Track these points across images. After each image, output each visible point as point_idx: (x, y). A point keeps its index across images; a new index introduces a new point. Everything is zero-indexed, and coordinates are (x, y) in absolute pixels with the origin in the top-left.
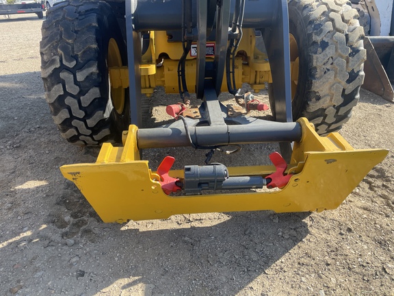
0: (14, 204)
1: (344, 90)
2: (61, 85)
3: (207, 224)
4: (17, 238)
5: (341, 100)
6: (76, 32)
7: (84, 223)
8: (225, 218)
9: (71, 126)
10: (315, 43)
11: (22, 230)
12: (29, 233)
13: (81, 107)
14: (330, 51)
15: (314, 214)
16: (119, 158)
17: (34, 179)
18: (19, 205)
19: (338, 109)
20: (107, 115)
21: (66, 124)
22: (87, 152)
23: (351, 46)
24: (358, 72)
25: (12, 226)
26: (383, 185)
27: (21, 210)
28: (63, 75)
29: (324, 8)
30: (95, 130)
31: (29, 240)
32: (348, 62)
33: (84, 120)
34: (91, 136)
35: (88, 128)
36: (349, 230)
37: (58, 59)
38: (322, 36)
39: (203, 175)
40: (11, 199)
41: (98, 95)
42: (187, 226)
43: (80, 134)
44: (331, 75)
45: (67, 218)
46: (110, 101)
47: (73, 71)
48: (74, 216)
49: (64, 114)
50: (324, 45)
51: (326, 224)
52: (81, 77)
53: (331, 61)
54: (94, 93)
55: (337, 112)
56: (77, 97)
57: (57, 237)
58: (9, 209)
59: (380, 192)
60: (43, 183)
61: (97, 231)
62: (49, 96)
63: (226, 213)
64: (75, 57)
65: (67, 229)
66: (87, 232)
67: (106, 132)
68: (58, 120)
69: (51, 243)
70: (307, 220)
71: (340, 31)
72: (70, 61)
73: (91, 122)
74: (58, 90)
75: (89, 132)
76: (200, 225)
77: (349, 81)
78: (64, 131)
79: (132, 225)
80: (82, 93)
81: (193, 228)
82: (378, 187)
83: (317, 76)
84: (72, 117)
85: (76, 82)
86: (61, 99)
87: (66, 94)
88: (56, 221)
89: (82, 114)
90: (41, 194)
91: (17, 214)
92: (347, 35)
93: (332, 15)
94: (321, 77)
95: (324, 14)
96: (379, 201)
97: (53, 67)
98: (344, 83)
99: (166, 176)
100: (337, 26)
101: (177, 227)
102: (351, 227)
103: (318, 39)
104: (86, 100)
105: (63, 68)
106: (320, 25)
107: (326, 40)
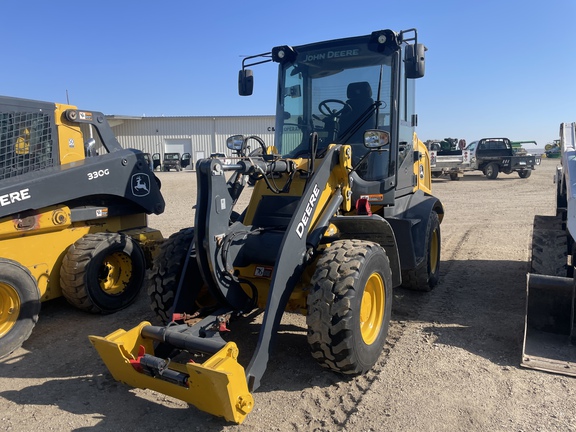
1: (330, 330)
2: (155, 286)
4: (85, 377)
8: (185, 407)
9: (159, 314)
10: (311, 285)
11: (91, 373)
12: (91, 376)
14: (318, 294)
23: (337, 294)
28: (157, 280)
31: (87, 379)
37: (158, 268)
38: (316, 280)
42: (160, 403)
47: (162, 278)
49: (155, 305)
50: (317, 288)
52: (165, 282)
54: (170, 294)
55: (331, 350)
64: (166, 269)
68: (152, 308)
69: (94, 385)
71: (331, 279)
72: (163, 271)
74: (153, 288)
77: (333, 323)
79: (136, 390)
80: (164, 293)
85: (162, 285)
86: (153, 295)
87: (157, 292)
92: (335, 283)
93: (333, 263)
94: (311, 314)
97: (154, 274)
98: (329, 324)
100: (331, 274)
103: (314, 282)
104: (166, 297)
105: (158, 275)
106: (321, 271)
107: (319, 284)
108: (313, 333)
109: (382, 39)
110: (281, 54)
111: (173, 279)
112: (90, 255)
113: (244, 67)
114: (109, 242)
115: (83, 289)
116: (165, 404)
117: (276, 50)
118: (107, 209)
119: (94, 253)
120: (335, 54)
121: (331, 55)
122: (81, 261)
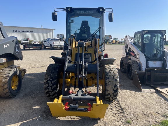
0: (33, 112)
1: (114, 89)
4: (34, 119)
6: (53, 72)
7: (48, 117)
8: (80, 119)
9: (48, 93)
10: (106, 78)
11: (35, 117)
12: (36, 118)
13: (51, 89)
14: (109, 80)
16: (57, 102)
17: (37, 106)
18: (34, 112)
19: (113, 93)
20: (57, 91)
21: (47, 93)
22: (51, 100)
23: (115, 79)
24: (117, 85)
25: (33, 116)
26: (122, 115)
27: (35, 113)
28: (49, 82)
29: (109, 69)
30: (54, 94)
31: (36, 119)
32: (114, 83)
33: (52, 92)
34: (52, 96)
35: (52, 94)
36: (107, 124)
37: (48, 78)
38: (108, 76)
39: (73, 107)
40: (32, 110)
41: (56, 86)
42: (71, 120)
43: (50, 95)
44: (110, 85)
45: (45, 116)
46: (58, 88)
47: (51, 81)
48: (46, 115)
49: (47, 90)
50: (108, 78)
51: (102, 122)
52: (53, 82)
53: (110, 82)
54: (55, 86)
55: (113, 94)
56: (51, 87)
57: (42, 119)
58: (32, 112)
59: (120, 116)
60: (39, 107)
61: (51, 119)
62: (45, 86)
64: (52, 78)
65: (44, 118)
66: (49, 119)
67: (56, 95)
68: (46, 92)
69: (41, 120)
70: (99, 121)
71: (112, 75)
73: (53, 93)
74: (47, 85)
75: (52, 95)
76: (74, 120)
77: (115, 87)
78: (46, 94)
79: (58, 118)
80: (52, 86)
81: (72, 120)
82: (121, 115)
83: (107, 85)
84: (49, 91)
85: (51, 83)
86: (47, 87)
87: (49, 86)
88: (42, 116)
89: (51, 90)
90: (39, 110)
91: (34, 114)
92: (114, 77)
93: (111, 71)
94: (108, 86)
95: (109, 71)
96: (119, 118)
97: (47, 80)
98: (114, 87)
99: (66, 106)
100: (112, 74)
101: (69, 120)
102: (108, 123)
103: (107, 77)
104: (53, 87)
105: (49, 80)
106: (108, 73)
107: (109, 77)
108: (108, 91)
109: (101, 10)
110: (69, 9)
111: (56, 81)
112: (9, 76)
113: (55, 11)
114: (13, 71)
115: (7, 89)
116: (73, 119)
117: (67, 8)
118: (6, 59)
119: (10, 75)
120: (87, 12)
121: (86, 12)
122: (5, 79)
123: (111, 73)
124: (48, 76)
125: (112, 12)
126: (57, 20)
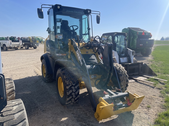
2: (72, 90)
3: (115, 118)
5: (126, 86)
9: (71, 101)
10: (119, 75)
13: (74, 95)
14: (123, 76)
15: (132, 111)
19: (125, 87)
23: (126, 75)
28: (72, 87)
29: (118, 67)
32: (126, 78)
33: (75, 98)
34: (74, 103)
35: (74, 100)
37: (71, 83)
38: (120, 73)
43: (71, 103)
44: (124, 81)
50: (121, 75)
51: (135, 112)
52: (76, 87)
53: (123, 78)
56: (75, 93)
60: (67, 118)
63: (117, 115)
72: (74, 84)
83: (121, 81)
85: (75, 89)
87: (73, 92)
92: (124, 73)
97: (70, 86)
101: (110, 120)
105: (72, 86)
108: (122, 86)
109: (89, 12)
121: (75, 12)
122: (10, 95)
123: (121, 70)
124: (70, 81)
125: (99, 15)
126: (43, 18)
